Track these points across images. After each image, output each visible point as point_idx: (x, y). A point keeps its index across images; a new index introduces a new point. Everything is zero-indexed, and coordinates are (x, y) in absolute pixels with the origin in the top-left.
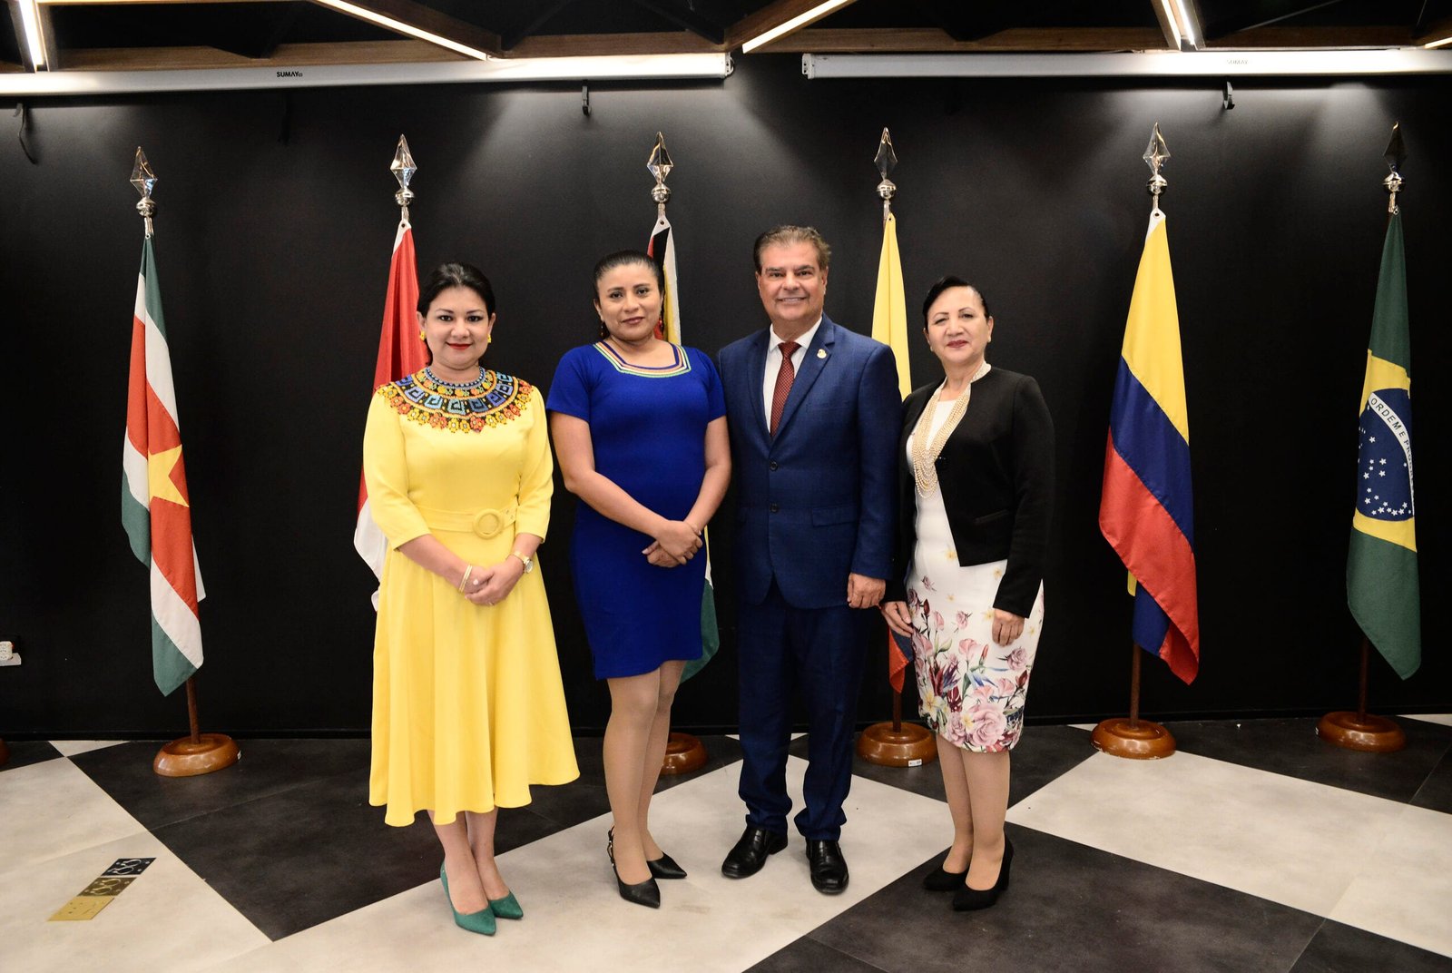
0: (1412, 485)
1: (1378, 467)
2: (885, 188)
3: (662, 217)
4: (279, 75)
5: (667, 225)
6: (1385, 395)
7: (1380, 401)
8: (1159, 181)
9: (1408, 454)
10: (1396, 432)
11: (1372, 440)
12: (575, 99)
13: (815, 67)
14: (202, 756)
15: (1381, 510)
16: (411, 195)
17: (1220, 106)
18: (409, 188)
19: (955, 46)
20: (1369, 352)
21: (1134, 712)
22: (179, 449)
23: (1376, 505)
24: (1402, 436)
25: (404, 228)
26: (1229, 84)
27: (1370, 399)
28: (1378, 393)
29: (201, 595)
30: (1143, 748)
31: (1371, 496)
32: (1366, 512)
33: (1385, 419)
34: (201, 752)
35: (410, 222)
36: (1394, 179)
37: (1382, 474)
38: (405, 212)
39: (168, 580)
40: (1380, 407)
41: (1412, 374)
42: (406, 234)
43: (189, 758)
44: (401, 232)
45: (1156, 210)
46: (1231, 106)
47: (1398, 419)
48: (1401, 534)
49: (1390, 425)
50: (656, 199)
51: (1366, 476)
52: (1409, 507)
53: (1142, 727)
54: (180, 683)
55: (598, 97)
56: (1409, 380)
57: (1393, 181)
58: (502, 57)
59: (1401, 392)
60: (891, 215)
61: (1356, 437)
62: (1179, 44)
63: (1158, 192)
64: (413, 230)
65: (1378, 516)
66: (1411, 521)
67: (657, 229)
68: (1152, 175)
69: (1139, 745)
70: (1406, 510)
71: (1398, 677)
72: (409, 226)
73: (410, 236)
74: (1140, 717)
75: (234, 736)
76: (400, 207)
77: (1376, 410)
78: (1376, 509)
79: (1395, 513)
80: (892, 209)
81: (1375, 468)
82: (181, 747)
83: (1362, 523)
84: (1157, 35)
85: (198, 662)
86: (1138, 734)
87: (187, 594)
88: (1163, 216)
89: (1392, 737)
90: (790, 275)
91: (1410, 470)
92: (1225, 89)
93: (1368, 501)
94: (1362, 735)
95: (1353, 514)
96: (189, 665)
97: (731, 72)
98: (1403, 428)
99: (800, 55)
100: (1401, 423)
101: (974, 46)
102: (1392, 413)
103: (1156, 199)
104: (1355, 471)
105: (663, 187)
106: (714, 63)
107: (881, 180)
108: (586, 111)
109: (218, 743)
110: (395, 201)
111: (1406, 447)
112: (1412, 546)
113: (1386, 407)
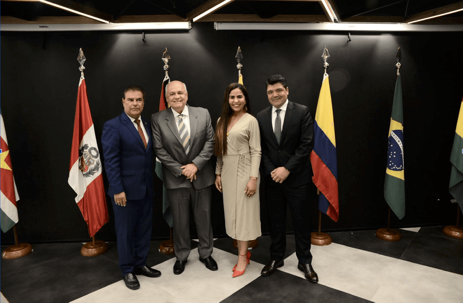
0: (403, 160)
1: (393, 154)
2: (239, 66)
3: (167, 75)
5: (168, 78)
6: (395, 132)
7: (394, 134)
8: (326, 64)
9: (402, 150)
10: (399, 143)
11: (392, 146)
12: (140, 36)
13: (218, 27)
14: (19, 251)
15: (394, 168)
16: (84, 68)
17: (347, 40)
18: (84, 65)
19: (262, 20)
20: (391, 118)
21: (320, 231)
22: (8, 152)
23: (393, 166)
24: (400, 144)
25: (82, 78)
26: (349, 33)
27: (391, 134)
28: (394, 131)
29: (18, 199)
30: (322, 242)
31: (391, 163)
32: (390, 169)
33: (395, 139)
34: (19, 250)
35: (84, 77)
36: (398, 64)
37: (394, 156)
38: (82, 73)
39: (5, 195)
40: (394, 135)
41: (404, 125)
42: (83, 81)
43: (14, 252)
44: (81, 80)
45: (325, 73)
46: (350, 40)
47: (399, 139)
48: (400, 175)
49: (397, 141)
50: (165, 69)
51: (390, 157)
52: (402, 167)
53: (322, 235)
54: (11, 227)
55: (147, 36)
56: (403, 127)
57: (398, 65)
58: (114, 22)
59: (400, 131)
60: (241, 75)
61: (387, 145)
62: (333, 20)
63: (326, 67)
64: (85, 80)
65: (393, 170)
66: (403, 171)
67: (165, 79)
68: (324, 62)
69: (320, 241)
70: (401, 168)
71: (398, 219)
72: (84, 78)
73: (84, 81)
74: (321, 232)
75: (31, 243)
76: (81, 72)
77: (393, 137)
78: (393, 167)
79: (398, 168)
80: (241, 73)
81: (392, 155)
82: (12, 249)
83: (389, 172)
84: (327, 19)
85: (16, 220)
86: (321, 238)
87: (12, 199)
88: (328, 75)
89: (397, 236)
91: (403, 155)
92: (348, 35)
93: (390, 165)
94: (388, 236)
95: (386, 169)
96: (13, 222)
97: (191, 27)
98: (401, 142)
99: (213, 23)
100: (400, 141)
101: (268, 20)
102: (398, 137)
103: (325, 70)
104: (387, 155)
105: (167, 66)
106: (185, 25)
107: (237, 64)
108: (143, 40)
109: (25, 247)
110: (79, 70)
111: (401, 148)
112: (403, 178)
113: (396, 136)
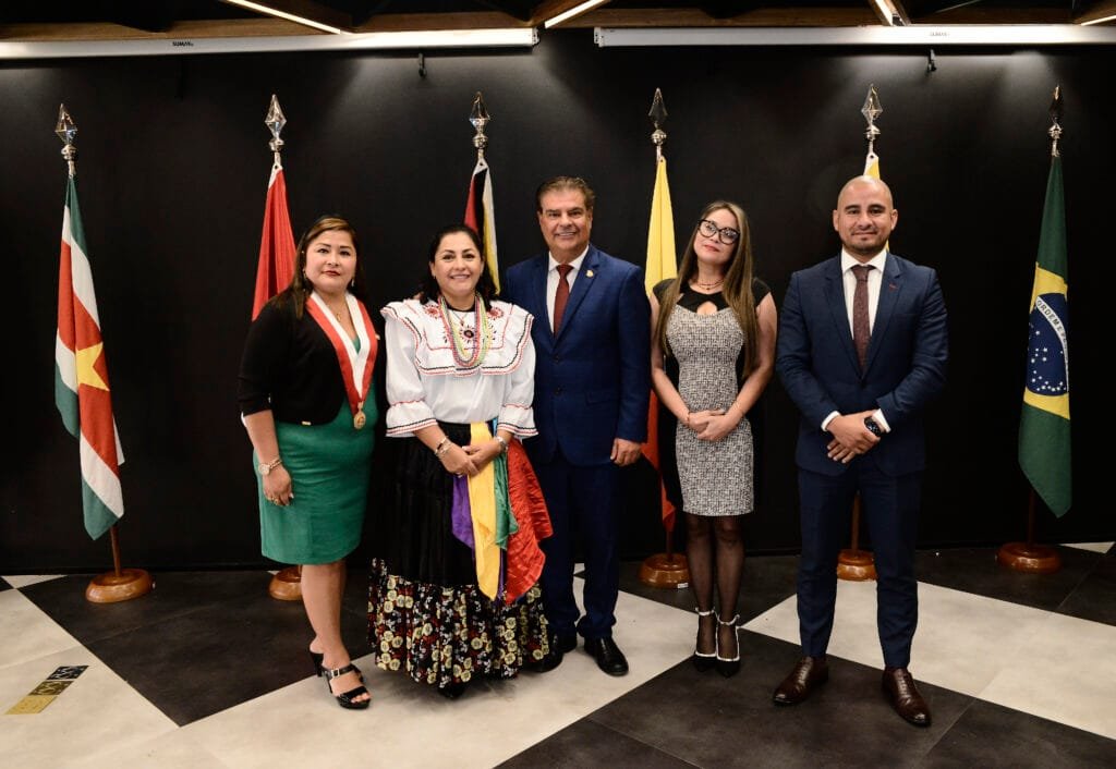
0: (1067, 367)
1: (1042, 354)
2: (657, 136)
3: (481, 160)
4: (175, 44)
5: (486, 166)
6: (1047, 298)
7: (1044, 303)
8: (873, 130)
9: (1064, 344)
10: (1055, 327)
11: (1038, 333)
12: (412, 63)
13: (604, 38)
14: (124, 587)
15: (1044, 388)
16: (282, 143)
17: (925, 69)
18: (281, 137)
19: (713, 22)
20: (1037, 264)
21: (855, 545)
22: (101, 345)
23: (1040, 383)
24: (1060, 330)
25: (277, 168)
26: (932, 51)
27: (1037, 302)
28: (1043, 297)
29: (121, 460)
30: (861, 573)
31: (1036, 377)
32: (1033, 389)
33: (1047, 317)
34: (122, 583)
35: (282, 164)
36: (1056, 129)
37: (1045, 359)
38: (277, 156)
39: (95, 449)
40: (1043, 307)
41: (1068, 281)
42: (278, 174)
43: (114, 588)
44: (274, 173)
45: (871, 153)
46: (934, 69)
47: (1056, 317)
48: (1056, 405)
49: (1051, 321)
50: (477, 145)
51: (1033, 361)
52: (1065, 385)
53: (860, 557)
54: (105, 530)
55: (432, 62)
56: (1066, 286)
57: (1055, 130)
58: (353, 31)
59: (1059, 296)
60: (662, 158)
61: (1027, 331)
62: (890, 20)
63: (873, 139)
64: (283, 170)
65: (1042, 392)
66: (1066, 396)
67: (478, 170)
68: (868, 126)
69: (857, 570)
70: (1062, 388)
71: (1054, 515)
72: (280, 168)
73: (282, 175)
74: (860, 548)
75: (149, 570)
76: (274, 152)
77: (1041, 310)
78: (1040, 387)
79: (1053, 390)
80: (663, 154)
81: (1039, 355)
82: (107, 580)
83: (1032, 399)
84: (876, 18)
85: (119, 513)
86: (858, 562)
87: (110, 460)
88: (876, 158)
89: (1051, 561)
90: (564, 215)
91: (1066, 356)
92: (929, 55)
93: (1034, 380)
94: (1029, 560)
95: (1024, 390)
96: (113, 515)
97: (537, 40)
98: (1060, 324)
99: (592, 29)
100: (1059, 320)
101: (729, 22)
102: (1052, 312)
103: (871, 147)
105: (482, 136)
106: (523, 36)
107: (654, 130)
108: (421, 73)
109: (136, 576)
110: (270, 147)
111: (1062, 338)
112: (1066, 415)
113: (1048, 307)
